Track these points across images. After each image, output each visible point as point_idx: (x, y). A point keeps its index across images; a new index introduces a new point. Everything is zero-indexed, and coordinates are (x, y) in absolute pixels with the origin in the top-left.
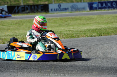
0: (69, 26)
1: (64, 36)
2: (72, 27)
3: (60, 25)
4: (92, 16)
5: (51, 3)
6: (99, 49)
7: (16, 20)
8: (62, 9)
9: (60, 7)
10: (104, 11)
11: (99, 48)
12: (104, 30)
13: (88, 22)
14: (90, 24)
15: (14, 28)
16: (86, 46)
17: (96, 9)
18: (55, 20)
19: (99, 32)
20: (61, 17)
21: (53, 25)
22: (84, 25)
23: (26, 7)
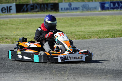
0: (80, 26)
1: (76, 37)
2: (83, 28)
3: (71, 25)
4: (104, 16)
5: (61, 2)
7: (25, 18)
8: (72, 9)
10: (116, 11)
11: (113, 50)
12: (117, 32)
13: (100, 23)
14: (103, 24)
15: (24, 27)
16: (99, 47)
17: (108, 9)
18: (65, 20)
19: (112, 33)
20: (72, 17)
21: (63, 25)
22: (97, 25)
23: (35, 5)
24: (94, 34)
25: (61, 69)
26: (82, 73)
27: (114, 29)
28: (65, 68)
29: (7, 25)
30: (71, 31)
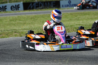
0: (79, 20)
1: (75, 30)
2: (81, 21)
3: (71, 19)
8: (72, 5)
9: (70, 3)
13: (96, 17)
15: (30, 23)
18: (66, 15)
20: (71, 12)
21: (64, 19)
22: (93, 19)
23: (40, 3)
24: (90, 26)
25: (63, 57)
26: (80, 60)
28: (65, 57)
29: (16, 21)
30: (71, 24)
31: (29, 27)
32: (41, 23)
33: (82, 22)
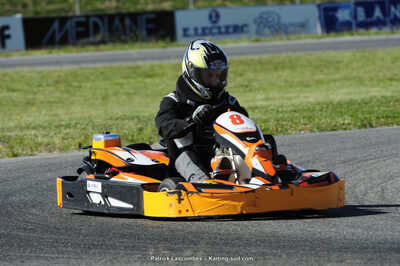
0: (251, 91)
2: (260, 96)
4: (333, 53)
5: (185, 8)
6: (361, 175)
7: (58, 68)
8: (223, 30)
10: (378, 34)
12: (379, 106)
13: (321, 77)
14: (328, 83)
15: (52, 99)
16: (315, 163)
17: (347, 27)
19: (363, 113)
22: (307, 86)
23: (92, 19)
24: (297, 115)
25: (183, 242)
27: (368, 97)
31: (46, 118)
32: (97, 102)
33: (263, 96)
